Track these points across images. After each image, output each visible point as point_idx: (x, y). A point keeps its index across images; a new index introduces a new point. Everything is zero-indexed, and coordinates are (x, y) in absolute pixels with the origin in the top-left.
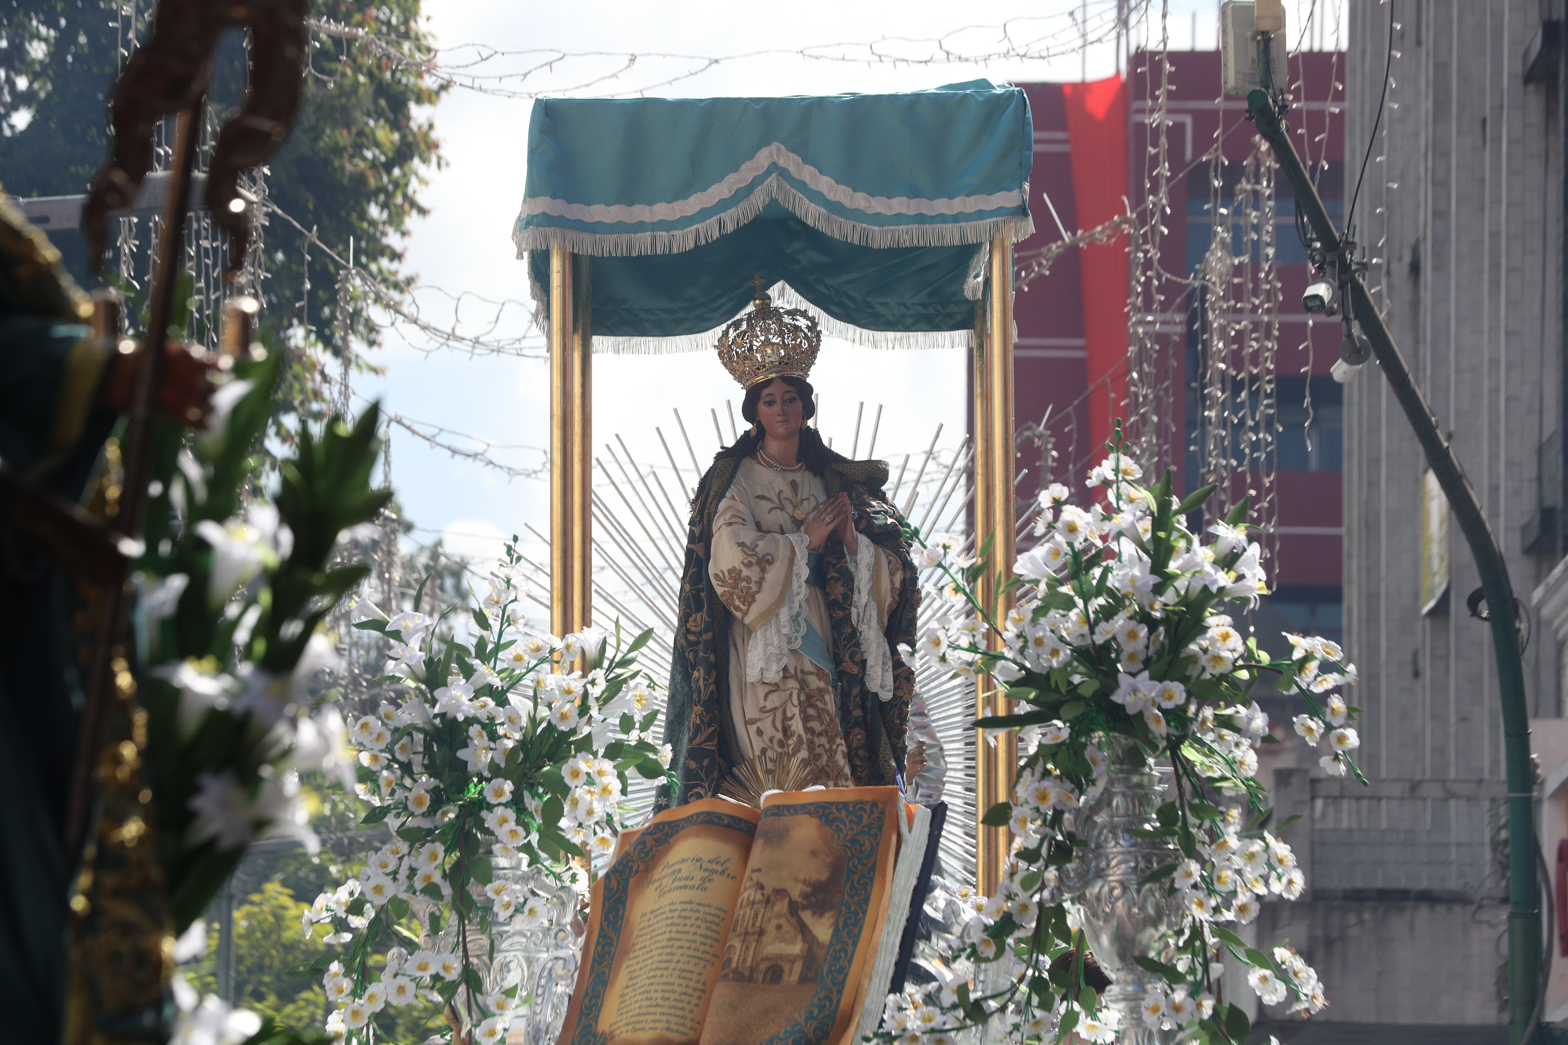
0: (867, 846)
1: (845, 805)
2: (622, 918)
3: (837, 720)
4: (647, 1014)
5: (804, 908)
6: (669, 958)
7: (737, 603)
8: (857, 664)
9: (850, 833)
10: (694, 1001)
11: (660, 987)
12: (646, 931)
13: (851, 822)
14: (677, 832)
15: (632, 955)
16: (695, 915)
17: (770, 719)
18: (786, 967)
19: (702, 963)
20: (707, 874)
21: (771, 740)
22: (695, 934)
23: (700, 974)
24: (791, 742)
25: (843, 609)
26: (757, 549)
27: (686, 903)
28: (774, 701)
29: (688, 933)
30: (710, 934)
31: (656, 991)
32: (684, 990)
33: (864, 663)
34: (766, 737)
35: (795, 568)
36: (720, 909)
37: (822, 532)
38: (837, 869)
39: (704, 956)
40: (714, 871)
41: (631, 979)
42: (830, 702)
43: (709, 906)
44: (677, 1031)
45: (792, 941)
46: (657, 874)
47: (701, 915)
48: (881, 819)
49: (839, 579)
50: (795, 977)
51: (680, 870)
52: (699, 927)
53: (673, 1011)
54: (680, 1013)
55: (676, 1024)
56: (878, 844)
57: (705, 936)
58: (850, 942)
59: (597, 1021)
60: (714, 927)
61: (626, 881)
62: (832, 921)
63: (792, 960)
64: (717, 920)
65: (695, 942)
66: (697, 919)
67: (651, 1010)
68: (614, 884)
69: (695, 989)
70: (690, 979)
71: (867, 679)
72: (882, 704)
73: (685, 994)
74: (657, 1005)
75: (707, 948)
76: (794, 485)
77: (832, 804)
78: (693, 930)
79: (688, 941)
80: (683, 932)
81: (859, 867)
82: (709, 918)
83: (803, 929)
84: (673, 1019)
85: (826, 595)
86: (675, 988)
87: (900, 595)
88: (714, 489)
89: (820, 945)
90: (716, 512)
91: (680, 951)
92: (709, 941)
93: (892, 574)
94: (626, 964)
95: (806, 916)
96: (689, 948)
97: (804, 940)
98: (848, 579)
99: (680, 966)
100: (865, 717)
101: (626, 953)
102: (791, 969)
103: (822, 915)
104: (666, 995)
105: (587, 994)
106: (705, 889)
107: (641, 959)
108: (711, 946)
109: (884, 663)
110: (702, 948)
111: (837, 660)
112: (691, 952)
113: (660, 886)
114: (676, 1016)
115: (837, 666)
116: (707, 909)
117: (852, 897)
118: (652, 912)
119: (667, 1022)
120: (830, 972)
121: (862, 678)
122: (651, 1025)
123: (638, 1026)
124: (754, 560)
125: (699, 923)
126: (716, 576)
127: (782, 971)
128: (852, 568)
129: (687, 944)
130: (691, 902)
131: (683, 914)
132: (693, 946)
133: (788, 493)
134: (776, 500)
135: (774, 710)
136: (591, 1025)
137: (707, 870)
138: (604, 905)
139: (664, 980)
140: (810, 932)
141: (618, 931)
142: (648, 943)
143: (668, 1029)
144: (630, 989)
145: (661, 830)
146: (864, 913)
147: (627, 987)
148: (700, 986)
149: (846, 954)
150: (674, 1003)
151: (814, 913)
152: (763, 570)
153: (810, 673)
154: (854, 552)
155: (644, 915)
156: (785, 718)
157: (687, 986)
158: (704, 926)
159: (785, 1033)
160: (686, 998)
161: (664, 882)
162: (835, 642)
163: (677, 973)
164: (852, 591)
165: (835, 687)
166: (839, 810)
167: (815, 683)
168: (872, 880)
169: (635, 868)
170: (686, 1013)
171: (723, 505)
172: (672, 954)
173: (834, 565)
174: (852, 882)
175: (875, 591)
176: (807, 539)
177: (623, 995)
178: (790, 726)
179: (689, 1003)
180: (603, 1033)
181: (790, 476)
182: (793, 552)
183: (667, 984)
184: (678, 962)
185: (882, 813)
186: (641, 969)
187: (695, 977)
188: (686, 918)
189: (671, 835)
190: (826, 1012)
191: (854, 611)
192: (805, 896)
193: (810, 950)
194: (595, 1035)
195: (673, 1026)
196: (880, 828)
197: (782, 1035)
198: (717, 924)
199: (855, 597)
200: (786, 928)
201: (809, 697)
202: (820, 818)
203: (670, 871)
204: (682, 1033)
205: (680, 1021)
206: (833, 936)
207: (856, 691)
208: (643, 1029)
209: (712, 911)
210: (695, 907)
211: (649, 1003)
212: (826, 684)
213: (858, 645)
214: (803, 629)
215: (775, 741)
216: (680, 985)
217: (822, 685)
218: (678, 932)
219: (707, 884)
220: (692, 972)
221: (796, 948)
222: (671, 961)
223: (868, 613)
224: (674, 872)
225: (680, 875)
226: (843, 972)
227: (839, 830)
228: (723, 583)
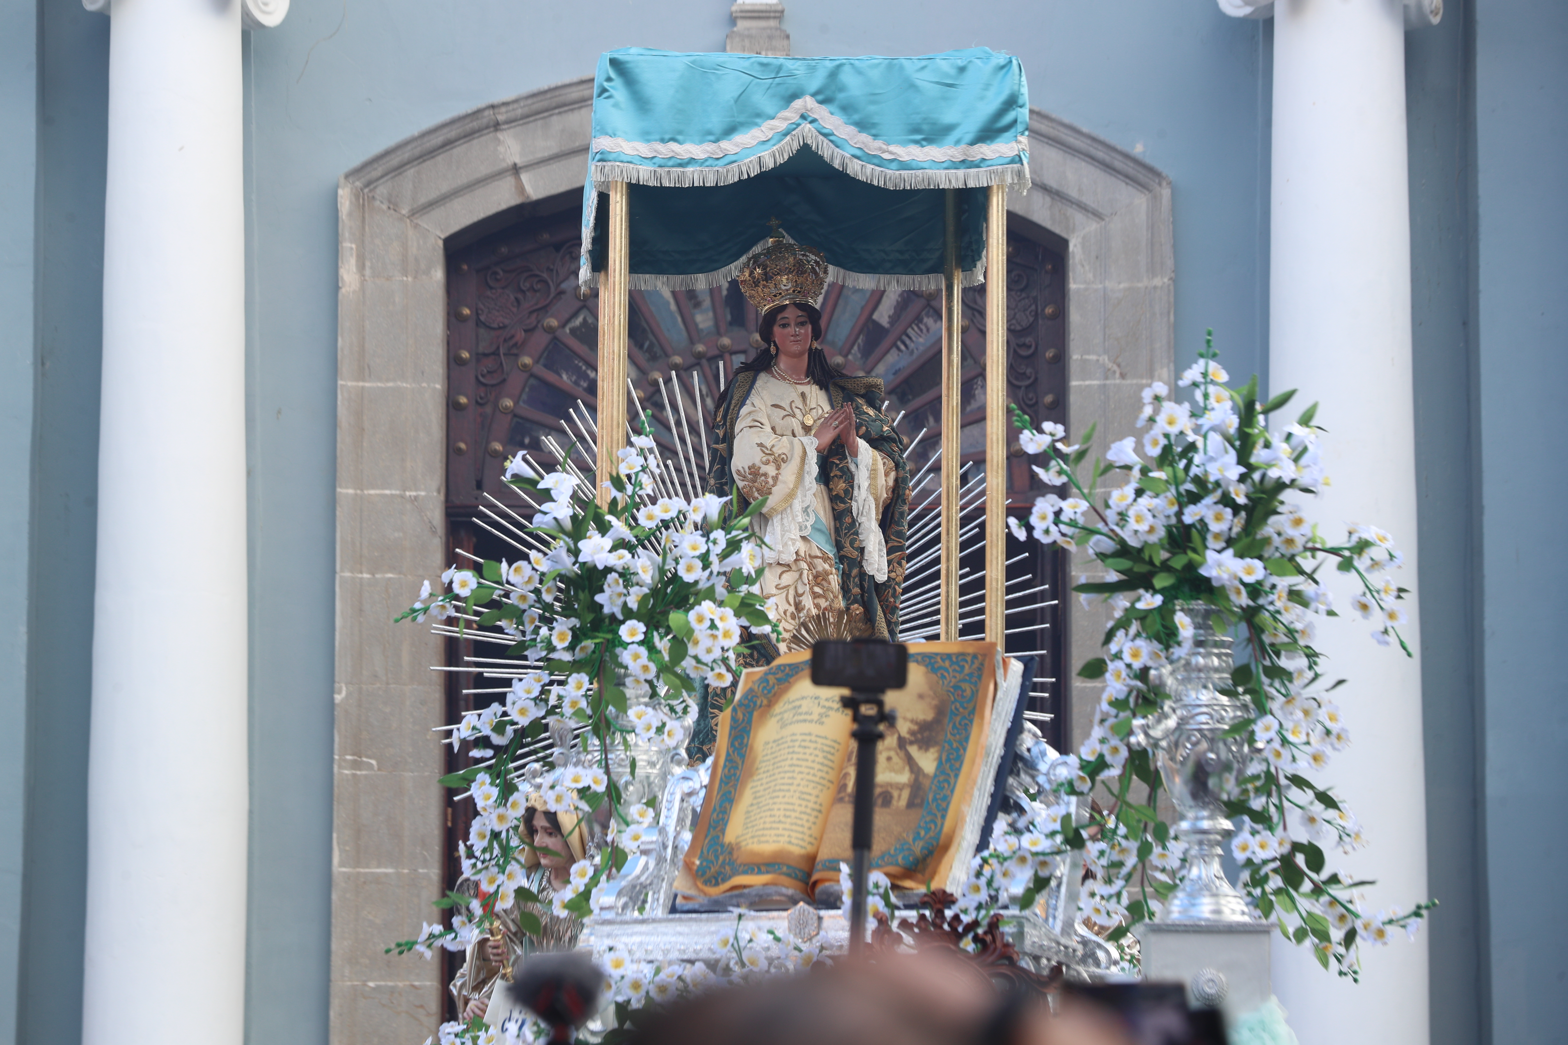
0: (968, 693)
1: (949, 656)
2: (747, 745)
3: (840, 597)
4: (771, 828)
5: (912, 743)
6: (790, 781)
7: (756, 494)
8: (856, 549)
9: (953, 680)
10: (812, 819)
11: (782, 807)
12: (768, 757)
13: (954, 670)
14: (797, 673)
15: (755, 778)
16: (813, 745)
17: (784, 595)
18: (895, 794)
19: (820, 787)
20: (823, 710)
21: (785, 613)
22: (813, 761)
23: (817, 796)
24: (801, 615)
25: (844, 502)
26: (774, 449)
27: (805, 734)
28: (788, 578)
29: (807, 760)
30: (826, 762)
31: (779, 809)
32: (803, 809)
33: (862, 550)
34: (781, 611)
35: (806, 467)
36: (835, 741)
37: (829, 436)
38: (941, 712)
39: (822, 781)
40: (830, 708)
41: (755, 798)
42: (835, 580)
43: (826, 738)
44: (797, 845)
45: (900, 771)
46: (778, 708)
47: (819, 746)
48: (980, 669)
49: (841, 477)
50: (903, 802)
51: (800, 706)
52: (817, 756)
53: (794, 827)
54: (800, 829)
55: (797, 838)
56: (977, 691)
57: (822, 764)
58: (952, 775)
59: (723, 834)
60: (829, 756)
61: (751, 714)
62: (936, 755)
63: (900, 787)
64: (832, 751)
65: (813, 768)
66: (815, 749)
67: (774, 825)
68: (740, 715)
69: (813, 809)
70: (809, 801)
71: (864, 564)
72: (877, 585)
73: (805, 813)
74: (780, 822)
75: (824, 775)
76: (803, 395)
77: (937, 654)
78: (811, 758)
79: (807, 767)
80: (803, 760)
81: (961, 710)
82: (826, 749)
83: (910, 761)
84: (794, 834)
85: (830, 490)
86: (796, 807)
87: (893, 492)
88: (735, 398)
89: (926, 776)
90: (737, 418)
91: (800, 776)
92: (825, 769)
93: (887, 475)
94: (750, 785)
95: (913, 750)
96: (808, 774)
97: (912, 771)
98: (849, 478)
99: (801, 788)
100: (862, 596)
101: (750, 774)
102: (899, 796)
103: (927, 750)
104: (788, 813)
105: (715, 810)
106: (822, 723)
107: (764, 781)
108: (827, 773)
109: (880, 550)
110: (819, 774)
111: (839, 546)
112: (810, 777)
113: (782, 719)
114: (796, 831)
115: (838, 551)
116: (824, 741)
117: (954, 735)
118: (774, 741)
119: (789, 836)
120: (935, 799)
121: (860, 563)
122: (775, 838)
123: (763, 839)
124: (771, 458)
125: (817, 752)
126: (738, 472)
127: (891, 797)
128: (852, 467)
129: (807, 770)
130: (810, 734)
131: (803, 744)
132: (812, 772)
133: (799, 403)
134: (788, 408)
135: (787, 587)
136: (718, 837)
137: (824, 707)
138: (730, 734)
139: (786, 800)
140: (917, 765)
141: (743, 757)
142: (771, 768)
143: (790, 843)
144: (755, 807)
145: (783, 671)
146: (965, 749)
147: (752, 805)
148: (817, 807)
149: (949, 784)
150: (794, 821)
151: (920, 748)
152: (778, 468)
153: (817, 557)
154: (854, 454)
155: (767, 743)
156: (797, 595)
157: (806, 807)
158: (821, 755)
159: (896, 850)
160: (805, 817)
161: (786, 716)
162: (837, 531)
163: (797, 794)
164: (852, 487)
165: (837, 569)
166: (943, 660)
167: (822, 566)
168: (971, 721)
169: (759, 703)
170: (805, 830)
171: (744, 411)
172: (793, 778)
173: (837, 465)
174: (954, 724)
175: (872, 487)
176: (816, 442)
177: (748, 812)
178: (800, 602)
179: (808, 821)
180: (730, 844)
181: (801, 388)
182: (805, 452)
183: (788, 803)
184: (799, 785)
185: (982, 664)
186: (765, 790)
187: (813, 799)
188: (805, 747)
189: (792, 676)
190: (931, 834)
191: (854, 504)
192: (912, 733)
193: (916, 780)
194: (722, 845)
195: (794, 841)
196: (980, 677)
197: (892, 852)
198: (833, 754)
199: (856, 493)
200: (895, 759)
201: (816, 577)
202: (926, 666)
203: (790, 706)
204: (802, 847)
205: (800, 836)
206: (937, 768)
207: (855, 572)
208: (767, 842)
209: (829, 742)
210: (813, 738)
211: (772, 819)
212: (831, 566)
213: (857, 533)
214: (812, 520)
215: (788, 614)
216: (800, 805)
217: (827, 566)
218: (798, 759)
219: (824, 719)
220: (810, 794)
221: (904, 777)
222: (791, 784)
223: (867, 507)
224: (795, 708)
225: (800, 710)
226: (947, 800)
227: (943, 677)
228: (744, 478)
